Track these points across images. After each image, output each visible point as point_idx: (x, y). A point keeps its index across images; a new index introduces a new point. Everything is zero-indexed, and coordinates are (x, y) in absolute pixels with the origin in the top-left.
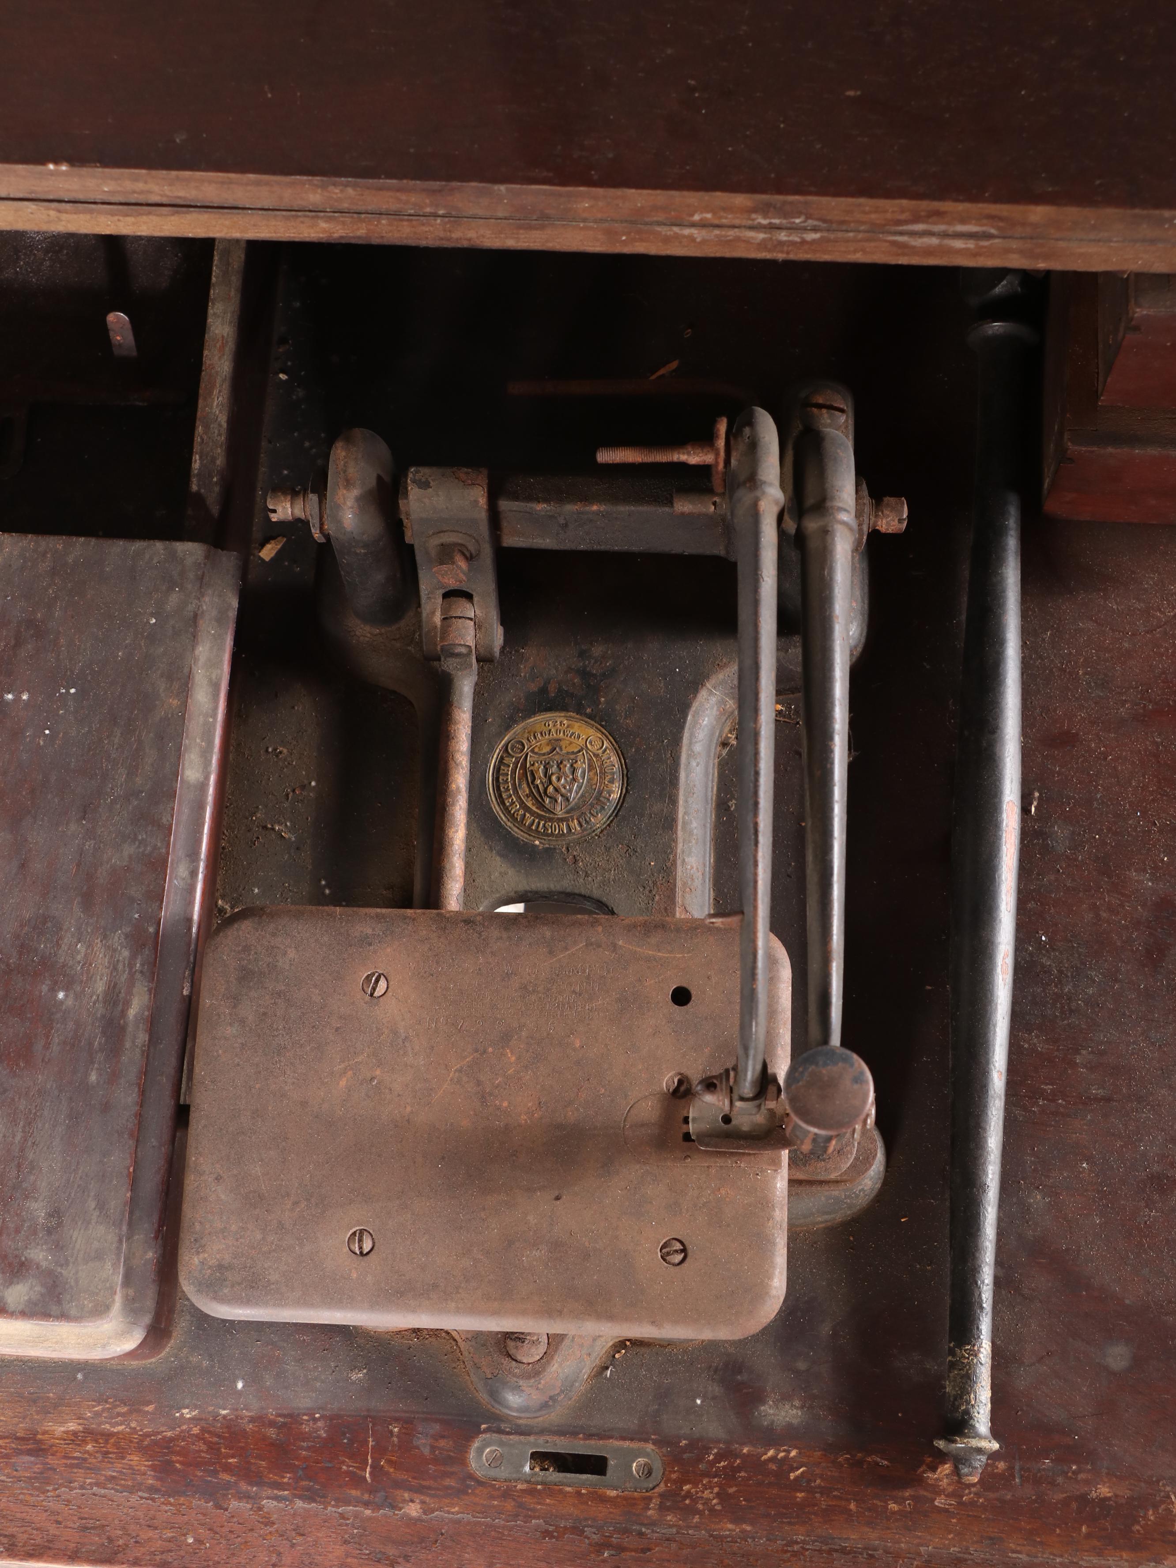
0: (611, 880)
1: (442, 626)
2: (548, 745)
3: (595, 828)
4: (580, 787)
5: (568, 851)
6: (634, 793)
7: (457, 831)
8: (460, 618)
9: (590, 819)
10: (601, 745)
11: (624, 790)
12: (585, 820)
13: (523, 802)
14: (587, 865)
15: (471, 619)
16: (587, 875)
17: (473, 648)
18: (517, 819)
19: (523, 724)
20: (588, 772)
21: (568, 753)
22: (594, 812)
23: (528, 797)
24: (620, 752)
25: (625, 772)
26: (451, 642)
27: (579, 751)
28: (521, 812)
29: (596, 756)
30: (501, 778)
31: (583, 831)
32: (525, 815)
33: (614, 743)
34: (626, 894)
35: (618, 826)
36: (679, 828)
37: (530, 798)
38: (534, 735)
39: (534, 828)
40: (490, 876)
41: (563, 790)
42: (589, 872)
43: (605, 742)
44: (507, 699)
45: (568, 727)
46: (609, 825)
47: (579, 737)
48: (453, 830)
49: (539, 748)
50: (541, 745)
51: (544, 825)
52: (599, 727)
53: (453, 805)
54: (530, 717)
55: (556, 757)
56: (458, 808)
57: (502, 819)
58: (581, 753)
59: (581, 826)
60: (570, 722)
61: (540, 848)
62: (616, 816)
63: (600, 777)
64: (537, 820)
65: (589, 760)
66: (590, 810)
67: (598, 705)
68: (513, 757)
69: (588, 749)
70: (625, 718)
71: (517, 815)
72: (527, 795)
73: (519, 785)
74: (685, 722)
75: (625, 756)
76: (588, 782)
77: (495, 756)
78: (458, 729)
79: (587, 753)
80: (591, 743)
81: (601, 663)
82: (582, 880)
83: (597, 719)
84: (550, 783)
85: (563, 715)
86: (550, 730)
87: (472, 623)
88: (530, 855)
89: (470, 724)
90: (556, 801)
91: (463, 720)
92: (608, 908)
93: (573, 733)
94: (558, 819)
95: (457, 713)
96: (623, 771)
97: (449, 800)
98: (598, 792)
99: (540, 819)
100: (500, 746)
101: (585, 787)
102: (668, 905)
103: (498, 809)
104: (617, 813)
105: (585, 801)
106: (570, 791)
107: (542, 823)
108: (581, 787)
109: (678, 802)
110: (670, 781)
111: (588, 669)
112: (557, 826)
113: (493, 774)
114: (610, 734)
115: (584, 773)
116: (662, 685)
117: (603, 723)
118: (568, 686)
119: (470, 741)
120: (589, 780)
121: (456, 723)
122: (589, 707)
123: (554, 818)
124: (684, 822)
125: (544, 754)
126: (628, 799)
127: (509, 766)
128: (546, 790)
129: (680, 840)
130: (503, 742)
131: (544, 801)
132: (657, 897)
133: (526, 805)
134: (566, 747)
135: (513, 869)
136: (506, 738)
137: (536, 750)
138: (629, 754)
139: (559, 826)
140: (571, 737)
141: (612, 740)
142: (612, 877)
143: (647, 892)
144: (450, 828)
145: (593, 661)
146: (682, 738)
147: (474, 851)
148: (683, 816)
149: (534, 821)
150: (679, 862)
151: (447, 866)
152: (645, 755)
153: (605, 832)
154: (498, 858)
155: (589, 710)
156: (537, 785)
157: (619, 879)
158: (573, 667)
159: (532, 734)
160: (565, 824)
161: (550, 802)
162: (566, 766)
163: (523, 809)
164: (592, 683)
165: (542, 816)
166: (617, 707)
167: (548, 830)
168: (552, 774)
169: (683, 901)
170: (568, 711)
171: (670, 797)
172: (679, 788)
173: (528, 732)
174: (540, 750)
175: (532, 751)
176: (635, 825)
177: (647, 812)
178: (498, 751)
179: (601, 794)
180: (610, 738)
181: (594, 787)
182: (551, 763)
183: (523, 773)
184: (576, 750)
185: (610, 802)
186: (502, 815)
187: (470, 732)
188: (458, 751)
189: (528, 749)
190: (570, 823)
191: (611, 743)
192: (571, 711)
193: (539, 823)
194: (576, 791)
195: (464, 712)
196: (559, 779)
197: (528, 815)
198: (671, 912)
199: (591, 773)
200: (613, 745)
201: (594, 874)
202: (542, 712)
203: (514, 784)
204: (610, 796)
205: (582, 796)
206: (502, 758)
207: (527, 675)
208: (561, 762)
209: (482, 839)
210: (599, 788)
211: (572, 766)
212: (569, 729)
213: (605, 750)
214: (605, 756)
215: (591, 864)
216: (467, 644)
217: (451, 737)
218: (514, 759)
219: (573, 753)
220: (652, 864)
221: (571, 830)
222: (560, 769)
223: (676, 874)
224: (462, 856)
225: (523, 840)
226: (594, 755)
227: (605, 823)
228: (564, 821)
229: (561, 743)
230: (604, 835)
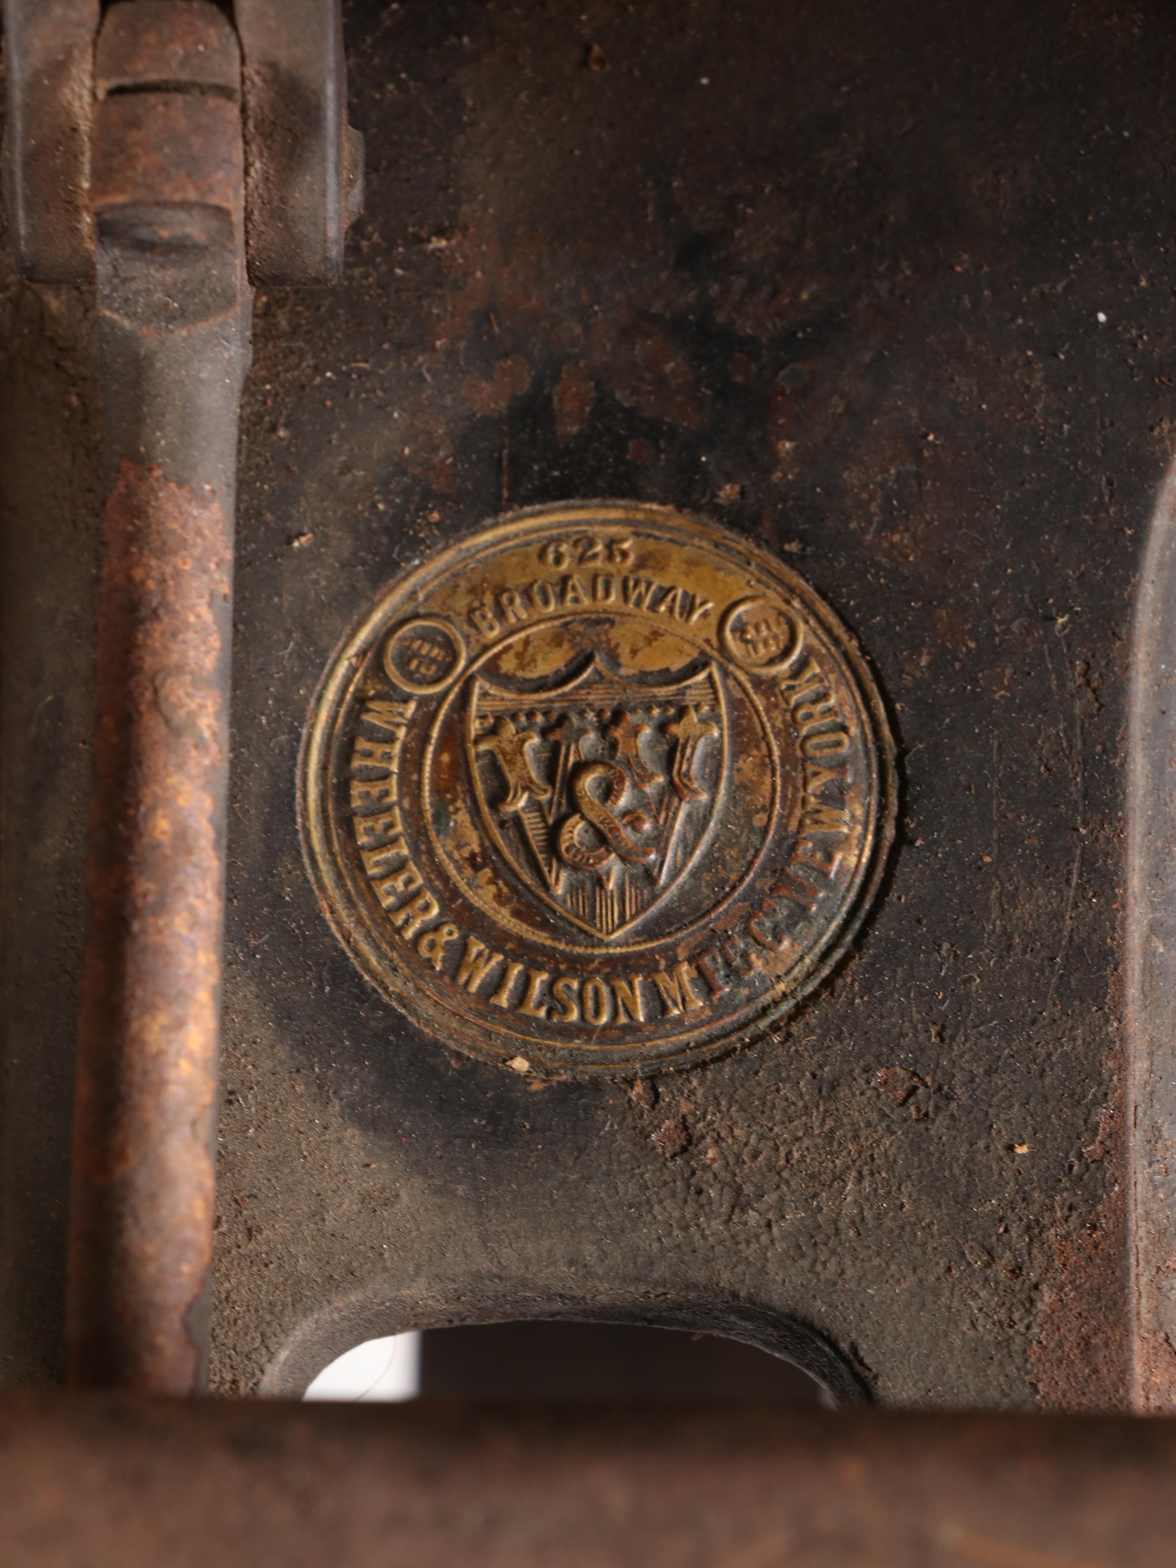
0: (844, 1222)
1: (101, 123)
2: (557, 640)
3: (766, 998)
4: (699, 824)
5: (657, 1096)
6: (931, 845)
7: (179, 1024)
8: (179, 88)
9: (745, 955)
10: (783, 639)
11: (890, 832)
12: (728, 964)
13: (456, 893)
14: (738, 1157)
15: (225, 92)
16: (740, 1204)
17: (238, 217)
18: (429, 964)
19: (448, 556)
20: (735, 756)
21: (644, 679)
22: (762, 925)
23: (476, 868)
24: (864, 668)
25: (890, 757)
26: (142, 194)
27: (692, 669)
28: (449, 934)
29: (767, 686)
30: (357, 789)
31: (720, 1010)
32: (464, 948)
33: (840, 630)
34: (910, 1281)
35: (867, 989)
36: (1133, 991)
37: (487, 872)
38: (498, 603)
39: (504, 1000)
40: (318, 1215)
41: (627, 833)
42: (748, 1189)
43: (802, 628)
44: (377, 451)
45: (641, 564)
46: (827, 983)
47: (689, 608)
48: (162, 1019)
49: (520, 656)
50: (527, 642)
51: (550, 986)
52: (775, 562)
53: (161, 907)
54: (476, 528)
55: (595, 697)
56: (180, 923)
57: (365, 963)
58: (701, 677)
59: (708, 988)
60: (651, 545)
61: (536, 1086)
62: (859, 942)
63: (786, 777)
64: (516, 970)
65: (735, 705)
66: (747, 919)
67: (768, 471)
68: (406, 699)
69: (730, 659)
70: (883, 526)
71: (432, 946)
72: (473, 856)
73: (437, 817)
74: (1140, 541)
75: (890, 686)
76: (733, 799)
77: (331, 694)
78: (178, 573)
79: (726, 674)
80: (740, 629)
81: (774, 295)
82: (717, 1225)
83: (766, 528)
84: (574, 807)
85: (614, 514)
86: (565, 579)
87: (233, 111)
88: (493, 1119)
89: (229, 555)
90: (599, 882)
91: (199, 533)
92: (833, 1345)
93: (664, 593)
94: (609, 960)
95: (169, 507)
96: (880, 750)
97: (145, 885)
98: (778, 843)
99: (536, 966)
100: (352, 651)
101: (723, 823)
102: (1096, 1331)
103: (349, 924)
104: (862, 934)
105: (722, 883)
106: (659, 840)
107: (540, 980)
108: (706, 820)
109: (1124, 882)
110: (1086, 796)
111: (720, 318)
112: (605, 990)
113: (324, 768)
114: (824, 596)
115: (714, 757)
116: (1037, 382)
117: (793, 547)
118: (635, 391)
119: (229, 628)
120: (740, 789)
121: (163, 552)
122: (730, 478)
123: (590, 959)
124: (1148, 969)
125: (541, 685)
126: (906, 872)
127: (390, 739)
128: (553, 834)
129: (1138, 1046)
130: (364, 635)
131: (546, 887)
132: (1047, 1298)
133: (469, 907)
134: (634, 652)
135: (418, 1181)
136: (377, 617)
137: (508, 665)
138: (908, 680)
139: (613, 993)
140: (653, 607)
141: (833, 620)
142: (849, 1210)
143: (1003, 1275)
144: (150, 1009)
145: (739, 283)
146: (1129, 604)
147: (249, 1104)
148: (1147, 940)
149: (503, 973)
150: (1136, 1140)
151: (142, 1180)
152: (975, 681)
153: (813, 1016)
154: (353, 1135)
155: (728, 492)
156: (517, 820)
157: (879, 1217)
158: (656, 307)
159: (488, 599)
160: (638, 981)
161: (573, 889)
162: (636, 732)
163: (458, 921)
164: (739, 379)
165: (541, 949)
166: (850, 476)
167: (566, 1010)
168: (581, 767)
169: (1155, 1311)
170: (637, 495)
171: (1088, 862)
172: (1124, 820)
173: (472, 591)
174: (522, 666)
175: (492, 671)
176: (942, 984)
177: (995, 924)
178: (342, 670)
179: (793, 848)
180: (824, 609)
181: (759, 820)
182: (575, 719)
183: (453, 764)
184: (677, 664)
185: (831, 886)
186: (365, 947)
187: (225, 588)
188: (180, 669)
189: (471, 661)
190: (663, 980)
191: (829, 631)
192: (651, 499)
193: (526, 983)
194: (683, 840)
195: (204, 502)
196: (608, 792)
197: (477, 947)
198: (1109, 1362)
199: (747, 763)
200: (837, 641)
201: (771, 1198)
202: (527, 501)
203: (414, 815)
204: (829, 858)
205: (710, 861)
206: (361, 701)
207: (462, 345)
208: (618, 716)
209: (282, 1052)
210: (783, 826)
211: (662, 728)
212: (644, 574)
213: (803, 664)
214: (804, 691)
215: (755, 1156)
216: (215, 200)
217: (144, 612)
218: (412, 707)
219: (667, 677)
220: (1022, 1150)
221: (664, 1009)
222: (613, 746)
223: (1123, 1194)
224: (204, 1130)
225: (458, 1055)
226: (757, 682)
227: (809, 975)
228: (637, 970)
229: (615, 634)
230: (809, 1030)
